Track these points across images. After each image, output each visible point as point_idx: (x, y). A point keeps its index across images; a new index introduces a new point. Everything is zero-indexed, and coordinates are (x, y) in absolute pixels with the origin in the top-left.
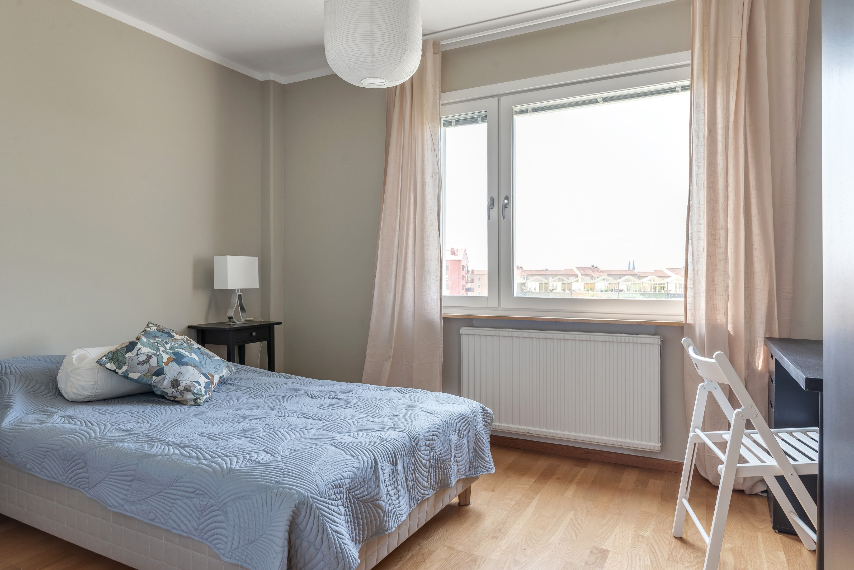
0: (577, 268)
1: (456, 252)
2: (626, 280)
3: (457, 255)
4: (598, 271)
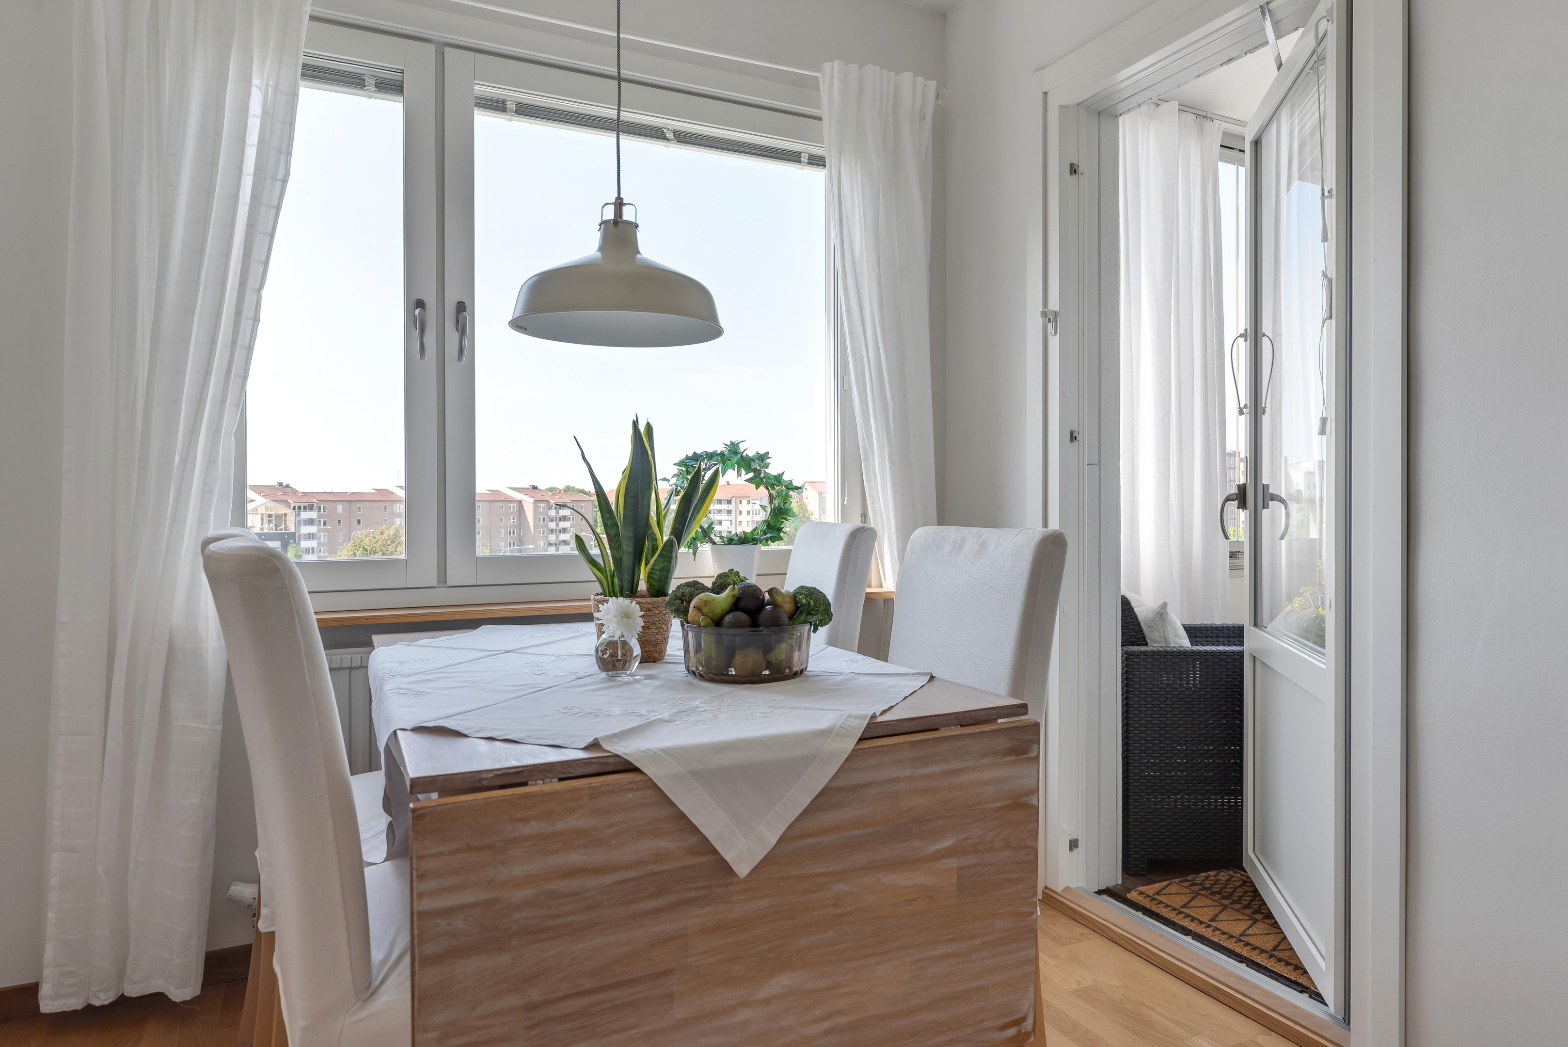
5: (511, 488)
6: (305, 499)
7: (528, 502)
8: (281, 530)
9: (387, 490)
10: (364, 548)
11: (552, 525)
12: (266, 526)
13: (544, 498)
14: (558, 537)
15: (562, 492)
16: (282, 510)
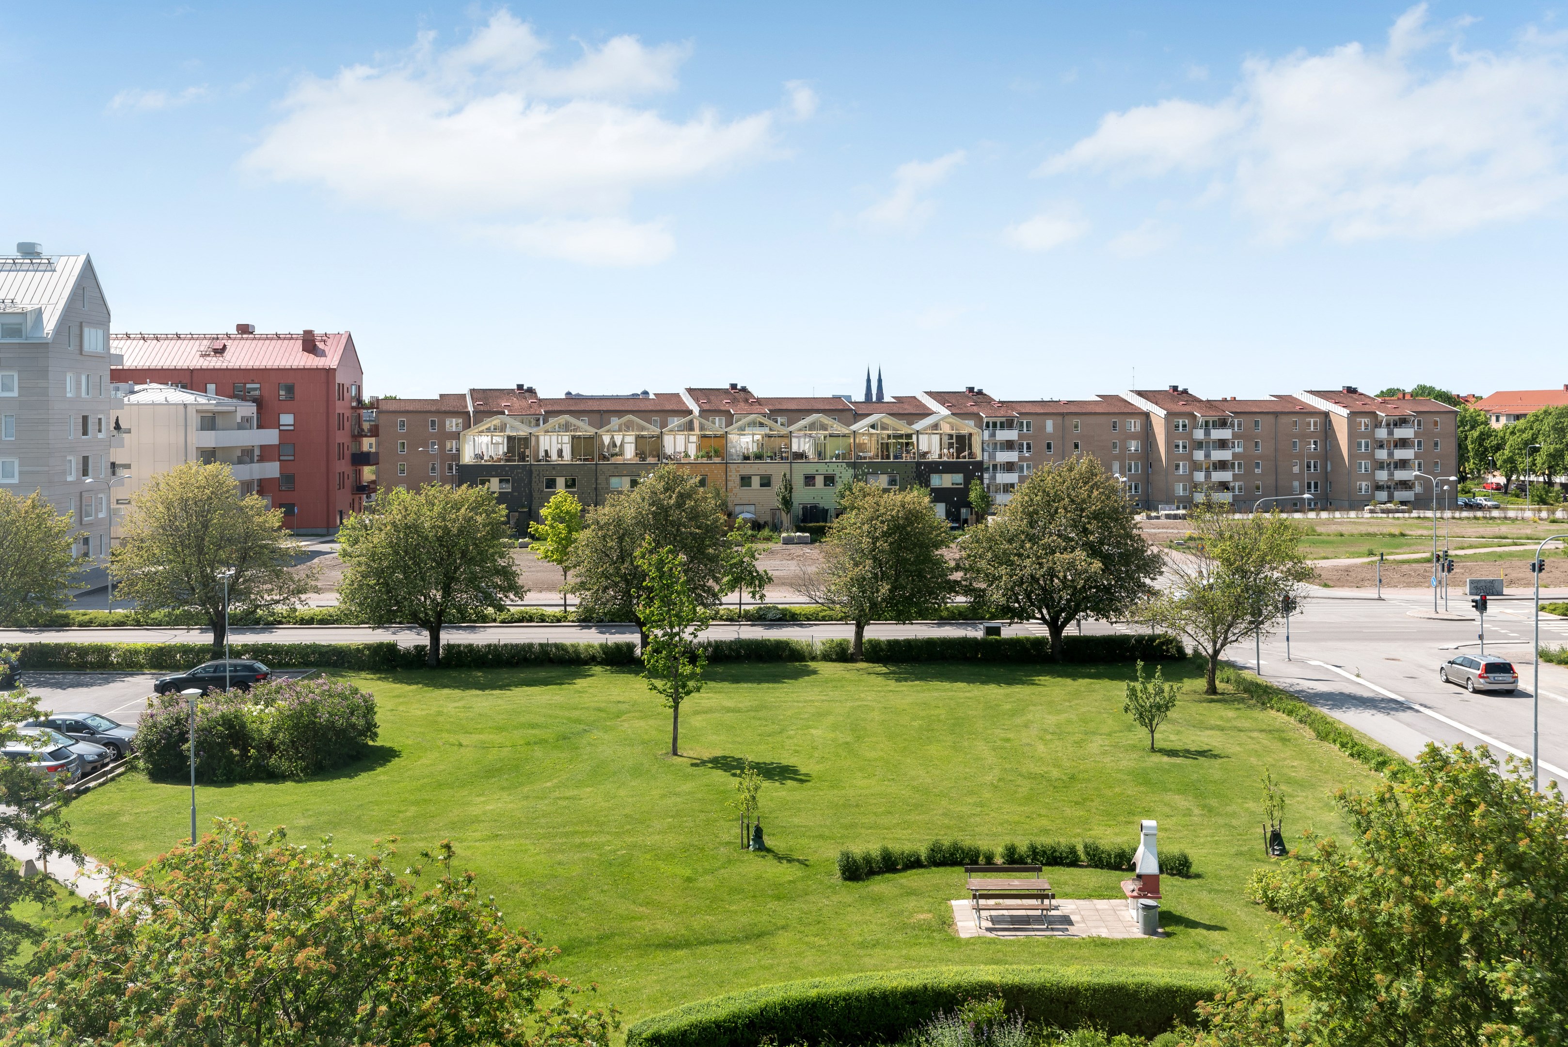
0: (690, 391)
1: (320, 345)
2: (812, 426)
3: (322, 354)
4: (746, 401)
5: (1311, 392)
6: (1002, 412)
7: (1339, 413)
8: (964, 457)
9: (1117, 397)
10: (1044, 491)
11: (1382, 455)
12: (945, 451)
13: (1367, 409)
14: (1391, 474)
15: (1408, 397)
16: (967, 427)
